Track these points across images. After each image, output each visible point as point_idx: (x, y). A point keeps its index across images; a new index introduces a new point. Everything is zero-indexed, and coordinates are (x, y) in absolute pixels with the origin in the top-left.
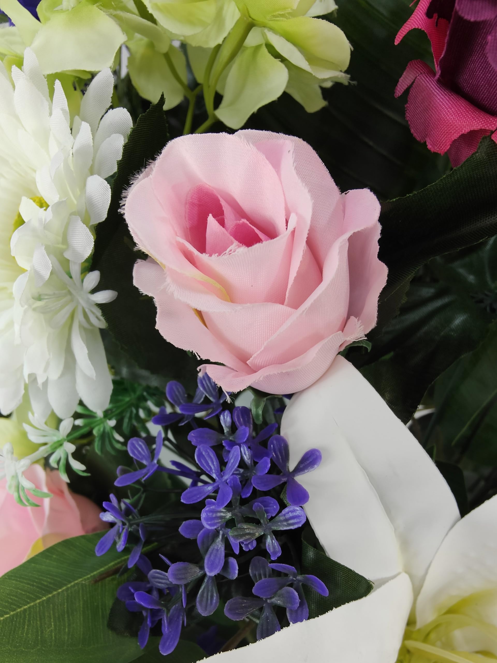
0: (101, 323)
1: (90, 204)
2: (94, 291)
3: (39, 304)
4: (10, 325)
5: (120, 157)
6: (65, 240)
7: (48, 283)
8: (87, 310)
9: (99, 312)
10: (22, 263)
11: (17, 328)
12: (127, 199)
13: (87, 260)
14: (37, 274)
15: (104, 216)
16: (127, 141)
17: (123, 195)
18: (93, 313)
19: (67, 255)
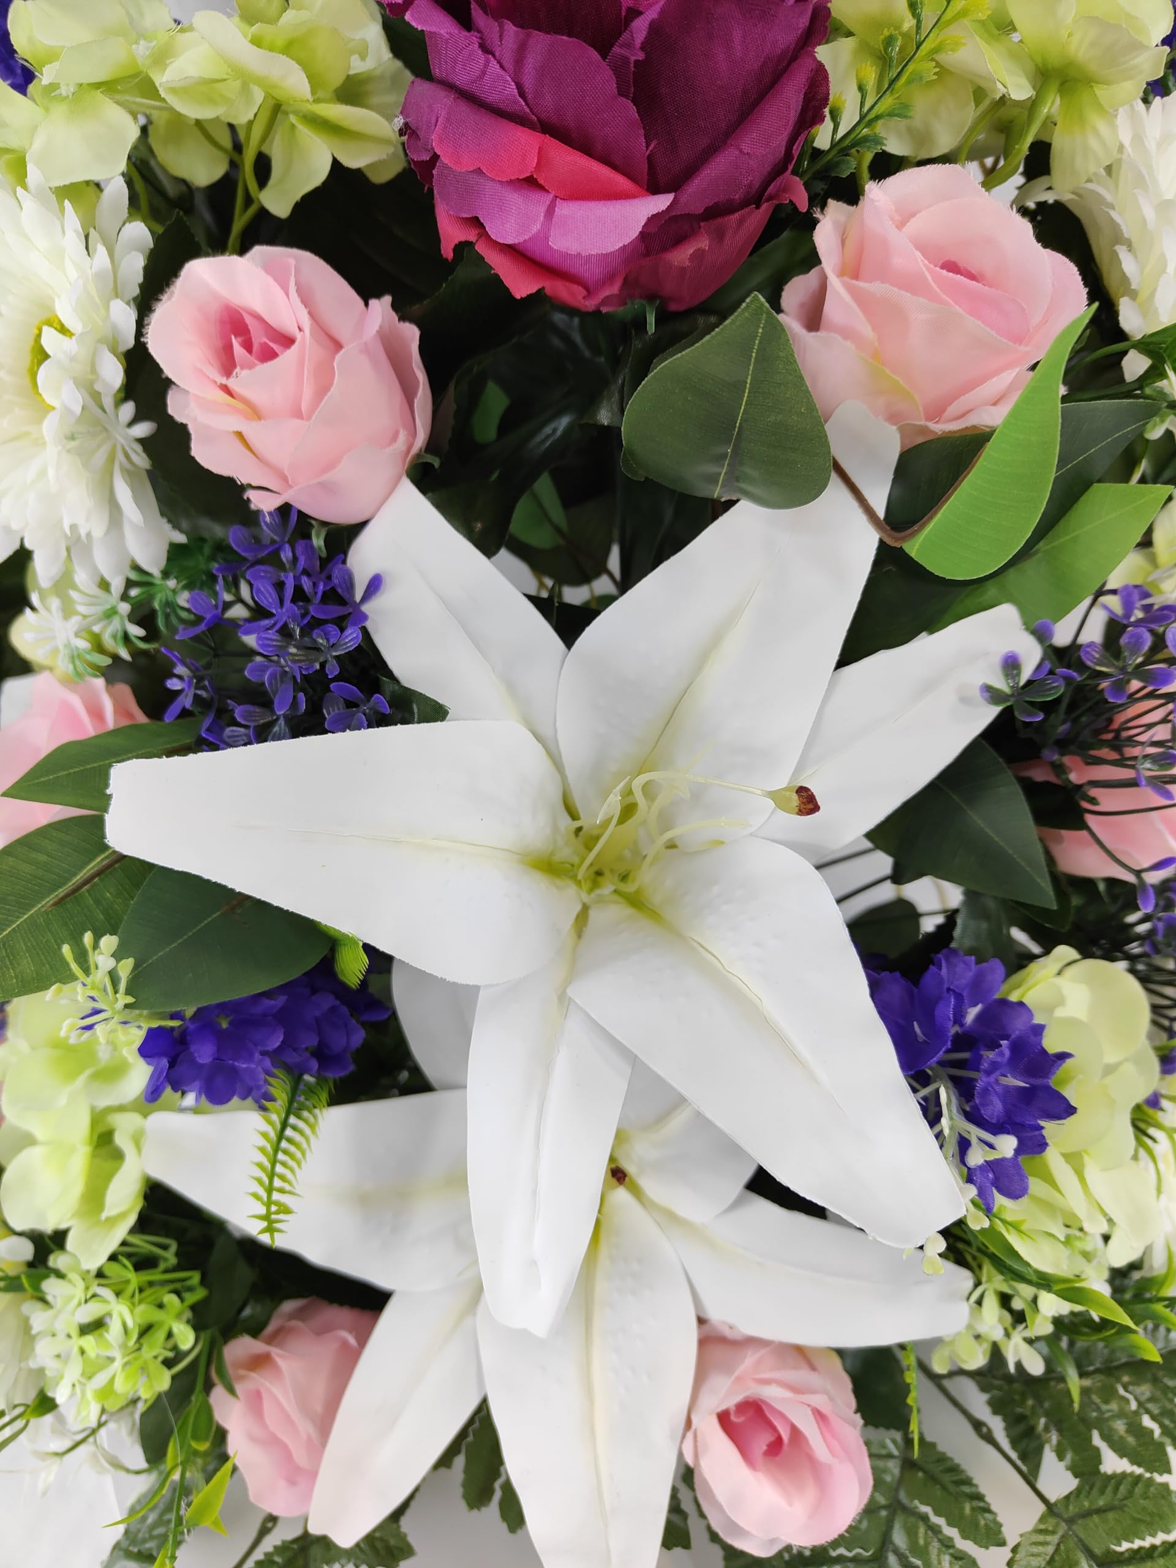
0: (142, 461)
1: (115, 330)
2: (131, 424)
3: (73, 444)
4: (42, 473)
5: (141, 279)
6: (93, 369)
7: (80, 420)
8: (127, 448)
9: (139, 448)
10: (49, 399)
11: (51, 473)
12: (150, 327)
13: (119, 391)
14: (68, 410)
15: (131, 343)
16: (146, 262)
17: (146, 322)
18: (135, 451)
19: (98, 387)
